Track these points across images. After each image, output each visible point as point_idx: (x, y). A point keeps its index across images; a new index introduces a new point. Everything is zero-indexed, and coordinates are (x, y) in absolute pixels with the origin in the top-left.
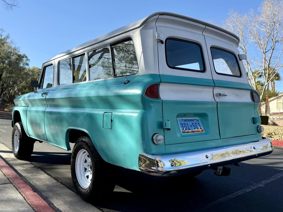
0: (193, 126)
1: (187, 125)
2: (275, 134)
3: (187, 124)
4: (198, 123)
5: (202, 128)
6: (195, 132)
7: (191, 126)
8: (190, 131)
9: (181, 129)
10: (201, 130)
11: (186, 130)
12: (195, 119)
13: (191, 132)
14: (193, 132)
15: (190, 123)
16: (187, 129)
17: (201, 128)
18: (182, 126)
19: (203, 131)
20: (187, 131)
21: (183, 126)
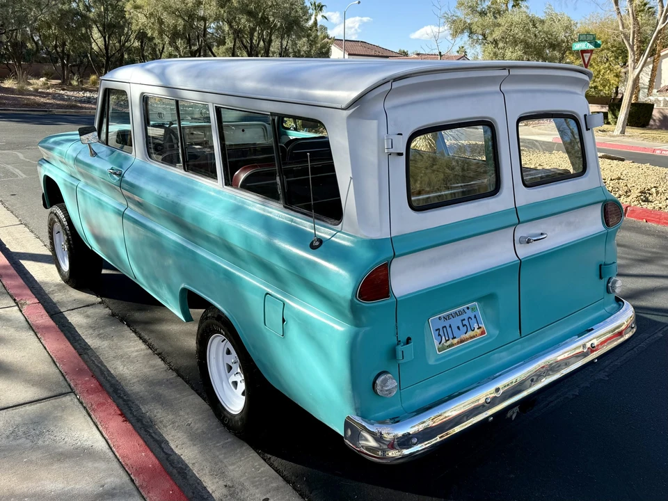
0: (464, 326)
1: (449, 330)
2: (657, 193)
3: (450, 326)
4: (475, 317)
5: (483, 326)
6: (467, 339)
7: (458, 328)
8: (455, 341)
9: (436, 343)
10: (479, 331)
11: (447, 341)
12: (468, 308)
13: (458, 343)
14: (462, 341)
15: (456, 322)
16: (449, 340)
17: (479, 328)
18: (439, 335)
19: (483, 333)
20: (449, 343)
21: (441, 333)
